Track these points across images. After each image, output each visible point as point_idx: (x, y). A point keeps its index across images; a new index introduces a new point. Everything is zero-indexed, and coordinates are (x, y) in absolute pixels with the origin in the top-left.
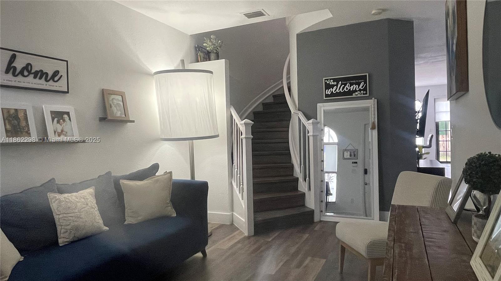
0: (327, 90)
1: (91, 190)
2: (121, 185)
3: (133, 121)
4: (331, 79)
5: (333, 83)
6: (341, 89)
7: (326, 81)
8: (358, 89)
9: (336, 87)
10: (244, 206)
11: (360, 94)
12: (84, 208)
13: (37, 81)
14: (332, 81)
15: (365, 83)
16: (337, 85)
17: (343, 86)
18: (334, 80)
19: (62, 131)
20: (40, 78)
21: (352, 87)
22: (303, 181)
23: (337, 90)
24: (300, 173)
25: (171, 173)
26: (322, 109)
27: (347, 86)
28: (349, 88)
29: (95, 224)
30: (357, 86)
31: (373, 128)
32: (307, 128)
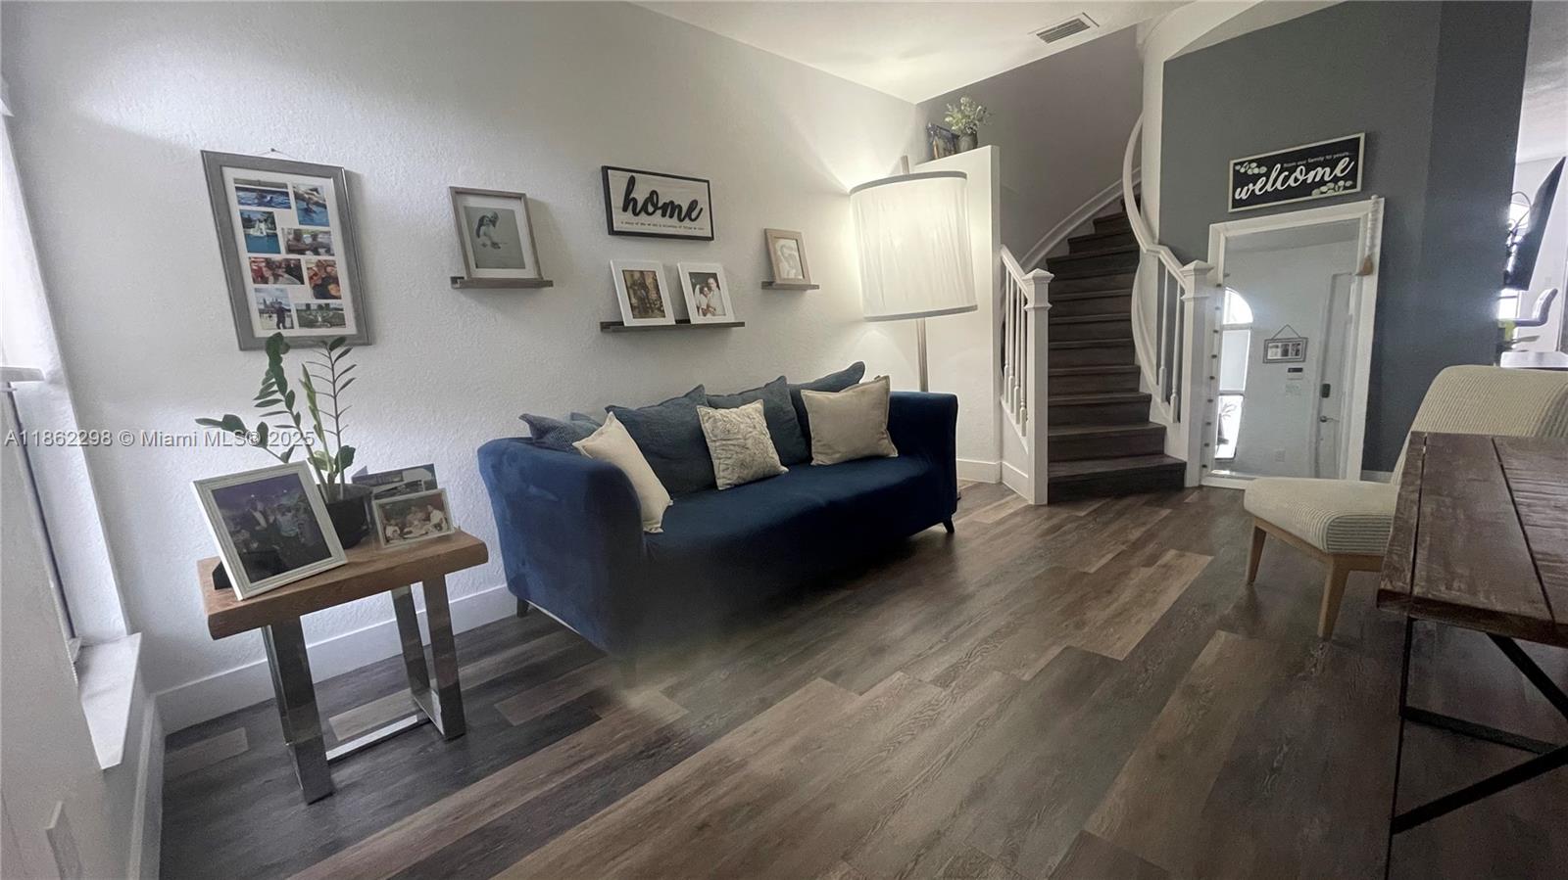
0: (1239, 190)
1: (758, 405)
2: (804, 399)
3: (817, 287)
4: (1251, 162)
5: (1256, 171)
6: (1278, 185)
7: (1238, 168)
8: (1330, 175)
9: (1264, 178)
10: (1027, 449)
11: (1334, 189)
12: (750, 432)
13: (667, 220)
14: (1254, 165)
15: (1354, 158)
16: (1267, 175)
17: (1287, 173)
18: (1260, 163)
19: (708, 306)
20: (671, 216)
21: (1312, 173)
22: (1163, 401)
23: (1269, 188)
24: (1155, 383)
25: (887, 378)
26: (1222, 235)
27: (1297, 174)
28: (1301, 178)
29: (768, 459)
30: (1328, 170)
31: (1366, 271)
32: (1180, 282)
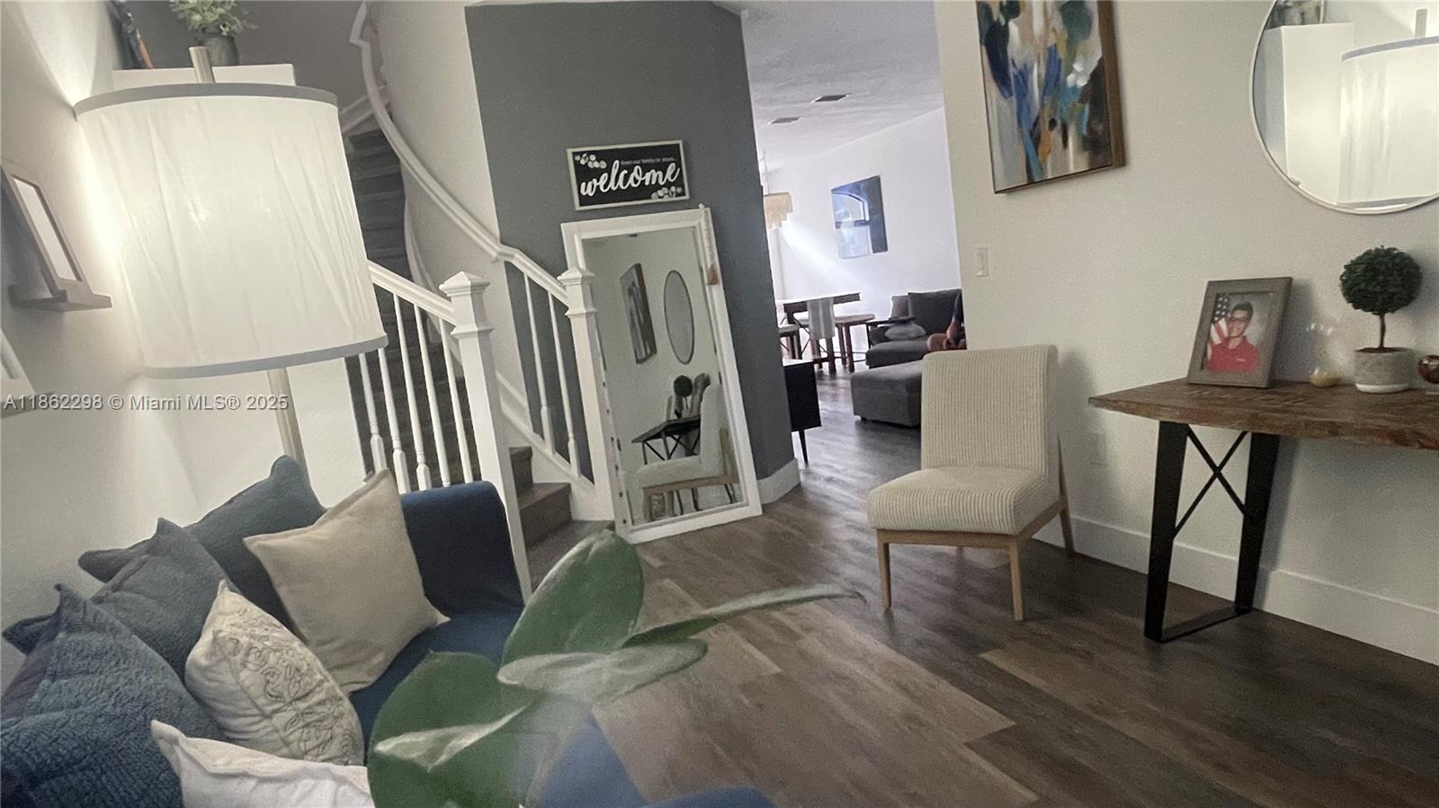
0: (584, 184)
4: (589, 153)
5: (596, 165)
6: (620, 182)
7: (578, 158)
8: (663, 180)
11: (668, 194)
14: (593, 157)
15: (679, 165)
16: (608, 170)
17: (625, 172)
18: (600, 156)
21: (648, 175)
24: (532, 431)
26: (576, 237)
27: (635, 174)
28: (640, 179)
30: (660, 173)
31: (713, 281)
